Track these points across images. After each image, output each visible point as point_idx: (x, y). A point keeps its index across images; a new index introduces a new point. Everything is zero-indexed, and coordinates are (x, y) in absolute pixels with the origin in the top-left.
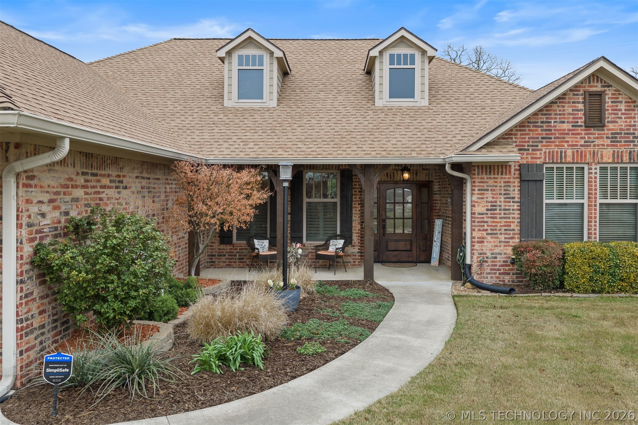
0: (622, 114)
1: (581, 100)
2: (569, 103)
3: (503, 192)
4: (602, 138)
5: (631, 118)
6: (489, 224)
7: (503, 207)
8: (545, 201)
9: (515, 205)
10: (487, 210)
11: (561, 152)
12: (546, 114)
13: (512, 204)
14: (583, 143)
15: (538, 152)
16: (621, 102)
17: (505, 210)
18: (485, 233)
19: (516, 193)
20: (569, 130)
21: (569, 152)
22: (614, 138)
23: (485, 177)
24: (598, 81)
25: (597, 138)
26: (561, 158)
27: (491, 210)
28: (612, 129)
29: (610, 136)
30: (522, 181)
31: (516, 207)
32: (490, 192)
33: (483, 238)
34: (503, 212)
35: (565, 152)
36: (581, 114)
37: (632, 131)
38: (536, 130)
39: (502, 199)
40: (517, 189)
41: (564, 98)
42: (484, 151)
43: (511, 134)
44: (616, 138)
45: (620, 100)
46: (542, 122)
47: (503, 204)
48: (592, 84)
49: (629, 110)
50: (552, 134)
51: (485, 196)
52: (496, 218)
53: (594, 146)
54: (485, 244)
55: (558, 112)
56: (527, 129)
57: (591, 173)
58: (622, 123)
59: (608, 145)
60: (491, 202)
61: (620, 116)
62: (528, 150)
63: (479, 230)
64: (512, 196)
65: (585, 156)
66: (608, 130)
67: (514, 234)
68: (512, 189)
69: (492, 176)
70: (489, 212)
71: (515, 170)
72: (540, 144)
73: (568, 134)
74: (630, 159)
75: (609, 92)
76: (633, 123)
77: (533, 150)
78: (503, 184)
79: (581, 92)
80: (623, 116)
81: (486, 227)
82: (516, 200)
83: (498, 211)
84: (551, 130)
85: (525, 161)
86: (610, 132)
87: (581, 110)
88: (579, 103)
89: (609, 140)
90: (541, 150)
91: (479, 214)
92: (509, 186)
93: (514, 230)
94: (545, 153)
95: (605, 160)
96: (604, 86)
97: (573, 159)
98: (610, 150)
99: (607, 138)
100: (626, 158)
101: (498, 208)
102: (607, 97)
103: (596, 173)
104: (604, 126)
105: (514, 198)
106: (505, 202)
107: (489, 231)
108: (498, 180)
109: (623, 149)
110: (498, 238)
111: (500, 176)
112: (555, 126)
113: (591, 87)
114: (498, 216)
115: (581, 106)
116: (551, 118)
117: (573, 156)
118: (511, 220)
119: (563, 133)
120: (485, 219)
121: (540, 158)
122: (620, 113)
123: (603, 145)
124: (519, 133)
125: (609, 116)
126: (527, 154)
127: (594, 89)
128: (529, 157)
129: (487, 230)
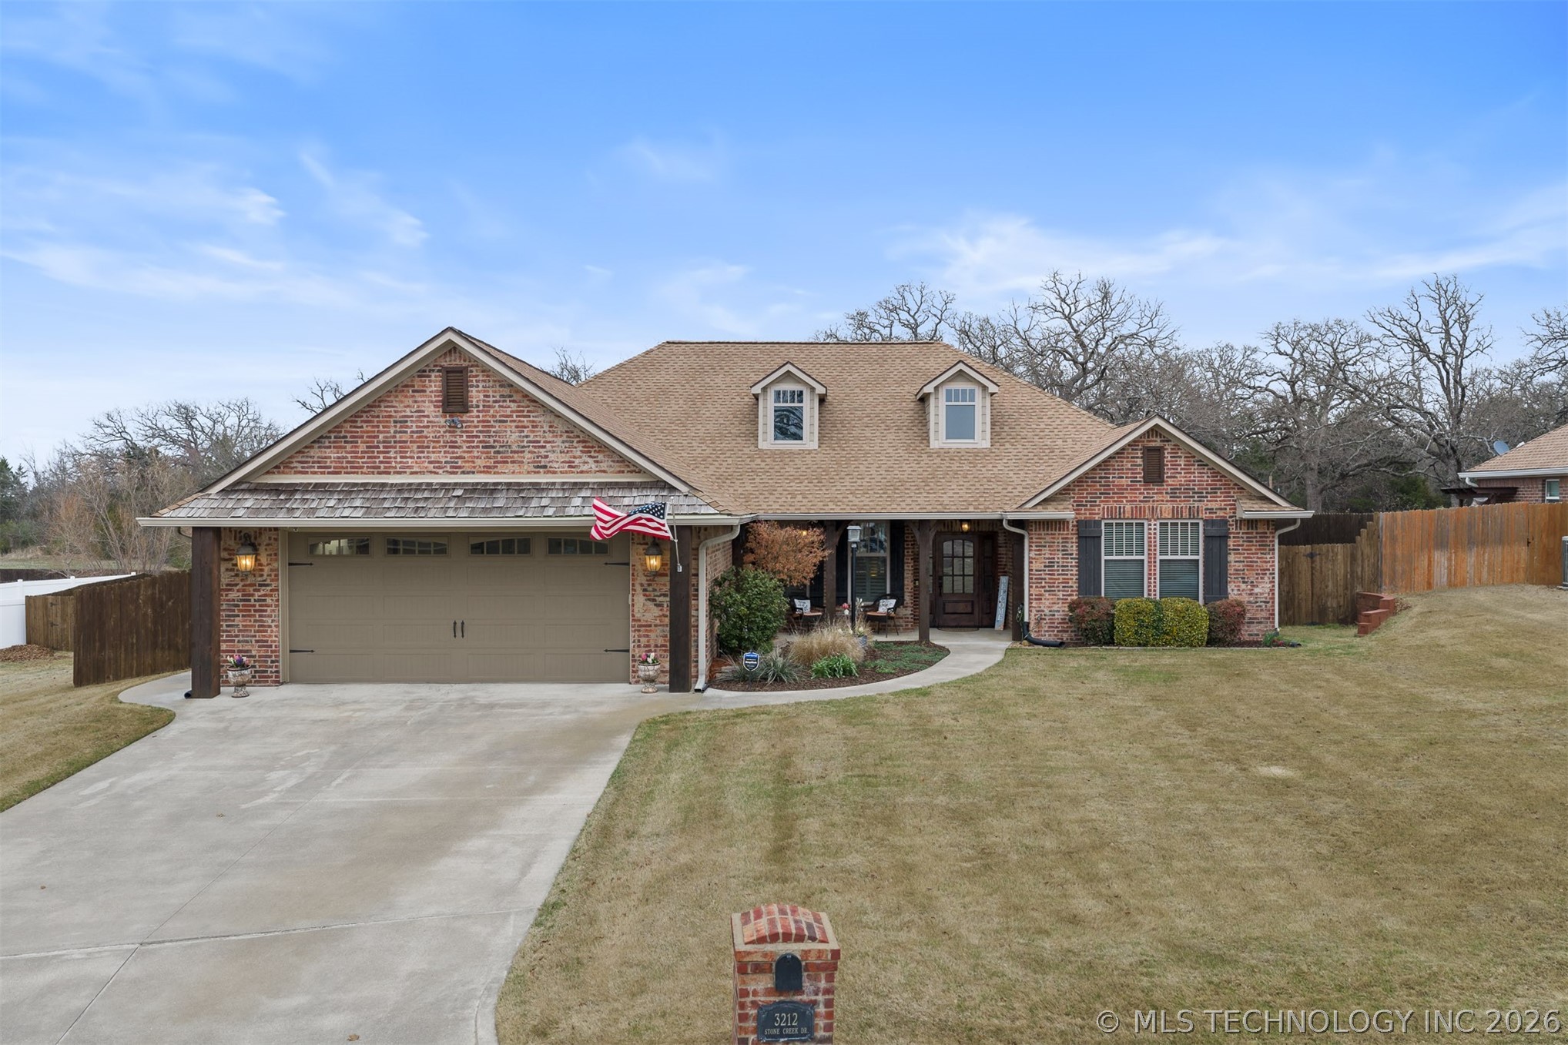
0: (1182, 469)
1: (1140, 455)
2: (1128, 458)
3: (1061, 548)
4: (1162, 493)
5: (1191, 473)
6: (1047, 581)
7: (1060, 564)
8: (1104, 558)
9: (1074, 561)
10: (1045, 566)
11: (1120, 508)
12: (1104, 470)
13: (1070, 560)
14: (1142, 499)
15: (1096, 508)
16: (1180, 457)
17: (1063, 566)
18: (1043, 590)
19: (1073, 549)
20: (1128, 485)
21: (1128, 507)
22: (1173, 494)
23: (1043, 533)
24: (1157, 436)
25: (1156, 493)
26: (1120, 514)
27: (1049, 566)
28: (1172, 485)
29: (1169, 491)
30: (1079, 538)
31: (1074, 564)
32: (1047, 548)
33: (1041, 595)
34: (1061, 569)
35: (1124, 508)
36: (1139, 469)
37: (1191, 487)
38: (1094, 486)
39: (1060, 556)
40: (1075, 545)
41: (1123, 453)
42: (1039, 507)
43: (1069, 490)
44: (1176, 493)
45: (1179, 455)
46: (1100, 478)
47: (1061, 560)
48: (1151, 438)
49: (1188, 465)
50: (1111, 489)
51: (1043, 552)
52: (1054, 575)
53: (1153, 501)
54: (1043, 601)
55: (1116, 467)
56: (1085, 484)
57: (1150, 529)
58: (1181, 478)
59: (1167, 501)
60: (1049, 558)
61: (1179, 471)
62: (1086, 505)
63: (1037, 587)
64: (1070, 552)
65: (1144, 512)
66: (1167, 485)
67: (1072, 591)
68: (1069, 545)
69: (1050, 532)
70: (1047, 569)
71: (1073, 526)
72: (1098, 500)
73: (1127, 489)
74: (1190, 515)
75: (1168, 447)
76: (1192, 478)
77: (1091, 506)
78: (1061, 541)
79: (1140, 447)
80: (1183, 472)
81: (1043, 584)
82: (1074, 556)
83: (1056, 568)
84: (1109, 486)
85: (1083, 517)
86: (1169, 487)
87: (1140, 465)
88: (1137, 458)
89: (1168, 496)
90: (1099, 505)
91: (1037, 571)
92: (1067, 542)
93: (1072, 587)
94: (1104, 508)
95: (1165, 515)
96: (1164, 441)
97: (1132, 515)
98: (1170, 505)
99: (1167, 493)
100: (1186, 514)
101: (1056, 565)
102: (1166, 452)
103: (1155, 529)
104: (1163, 481)
105: (1072, 554)
106: (1063, 558)
107: (1047, 588)
108: (1056, 536)
109: (1182, 504)
110: (1055, 595)
111: (1058, 532)
112: (1114, 482)
113: (1150, 441)
114: (1056, 573)
115: (1139, 461)
116: (1110, 474)
117: (1132, 512)
118: (1069, 577)
119: (1121, 488)
120: (1043, 576)
121: (1098, 514)
122: (1179, 468)
123: (1163, 501)
124: (1077, 488)
125: (1168, 472)
126: (1085, 510)
127: (1153, 444)
128: (1088, 512)
129: (1044, 587)
